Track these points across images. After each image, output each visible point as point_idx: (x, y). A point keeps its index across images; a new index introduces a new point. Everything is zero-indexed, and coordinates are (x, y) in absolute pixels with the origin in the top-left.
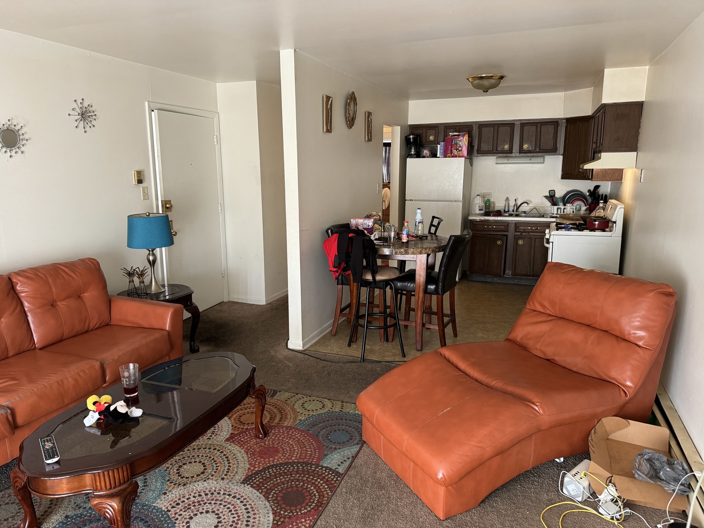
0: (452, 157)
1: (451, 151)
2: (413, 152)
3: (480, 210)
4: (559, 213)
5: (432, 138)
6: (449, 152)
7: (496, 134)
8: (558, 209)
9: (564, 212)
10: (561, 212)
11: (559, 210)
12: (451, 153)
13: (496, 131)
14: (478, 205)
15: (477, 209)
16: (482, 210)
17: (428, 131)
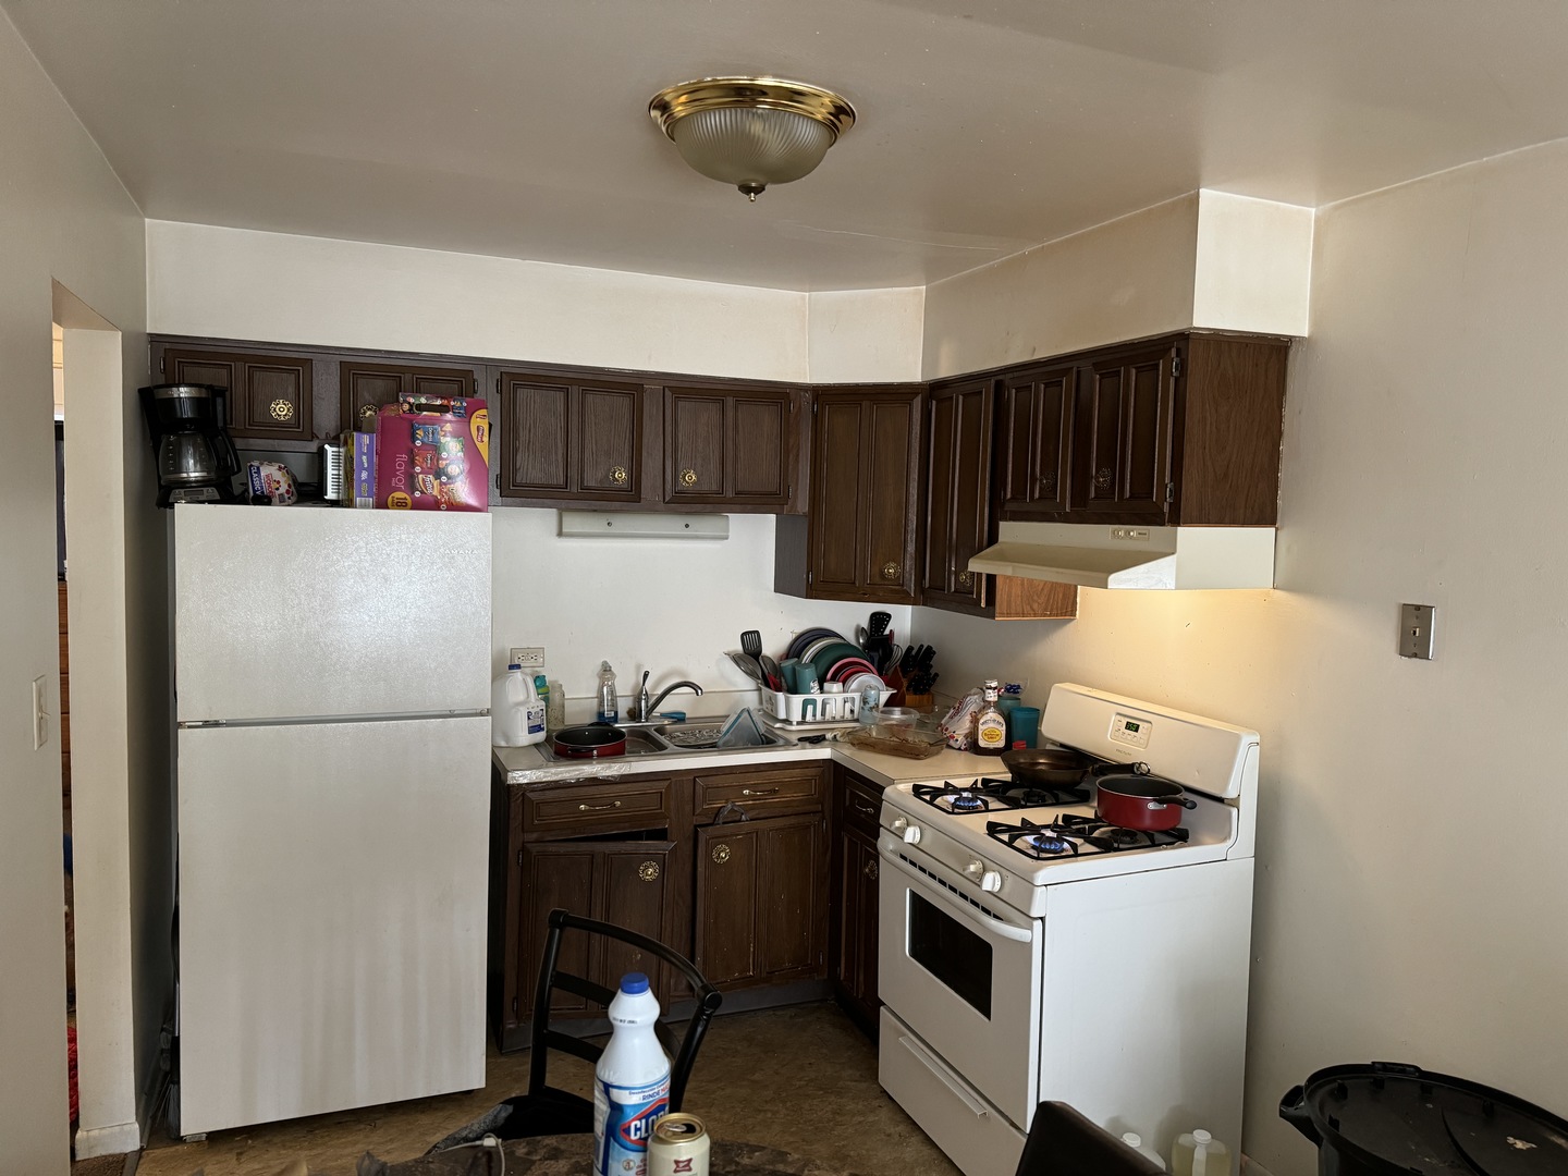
0: (418, 505)
1: (411, 477)
2: (192, 471)
3: (533, 729)
4: (809, 718)
5: (282, 410)
6: (399, 480)
7: (574, 419)
8: (806, 703)
9: (823, 714)
10: (814, 715)
11: (810, 708)
12: (412, 488)
13: (575, 407)
14: (523, 712)
15: (524, 725)
16: (538, 728)
17: (257, 375)
